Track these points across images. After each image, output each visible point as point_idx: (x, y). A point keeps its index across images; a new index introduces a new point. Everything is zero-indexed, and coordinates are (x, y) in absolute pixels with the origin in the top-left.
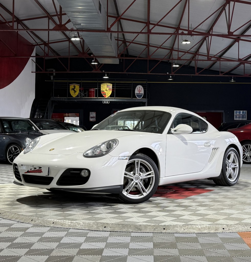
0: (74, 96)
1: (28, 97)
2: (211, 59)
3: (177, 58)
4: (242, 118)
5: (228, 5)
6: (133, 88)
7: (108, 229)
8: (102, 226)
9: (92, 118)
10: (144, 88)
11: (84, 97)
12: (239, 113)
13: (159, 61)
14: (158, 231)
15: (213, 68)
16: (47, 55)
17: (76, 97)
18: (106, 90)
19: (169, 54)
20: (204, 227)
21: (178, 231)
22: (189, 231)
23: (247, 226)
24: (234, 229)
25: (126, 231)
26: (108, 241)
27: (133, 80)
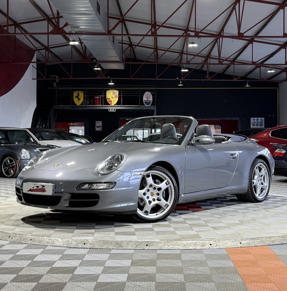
0: (78, 104)
1: (29, 106)
2: (223, 63)
3: (186, 62)
4: (260, 126)
5: (238, 3)
6: (141, 95)
7: (88, 246)
8: (82, 243)
9: (98, 127)
10: (153, 95)
11: (89, 105)
12: (257, 120)
13: (168, 65)
14: (140, 247)
15: (228, 72)
16: (47, 61)
17: (80, 105)
18: (112, 97)
19: (180, 57)
20: (190, 243)
21: (161, 247)
22: (173, 247)
23: (237, 242)
24: (222, 244)
25: (106, 248)
26: (84, 259)
27: (141, 86)
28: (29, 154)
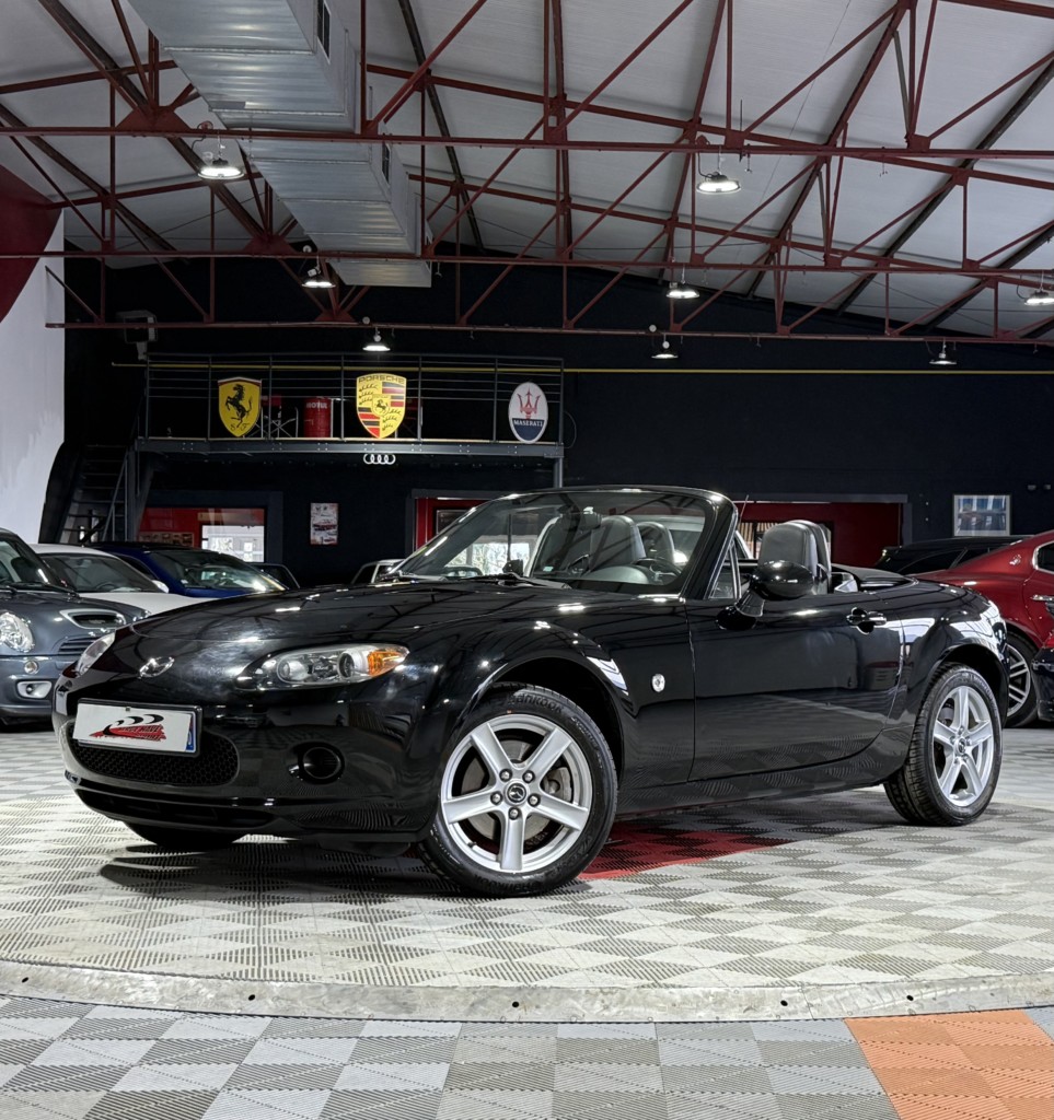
0: (238, 432)
1: (31, 437)
2: (840, 263)
3: (688, 261)
4: (992, 529)
5: (908, 12)
6: (499, 395)
7: (267, 1007)
8: (241, 993)
9: (320, 528)
10: (548, 397)
11: (282, 435)
12: (978, 505)
13: (616, 274)
14: (486, 1013)
15: (860, 306)
16: (108, 247)
17: (247, 435)
18: (379, 406)
19: (661, 243)
20: (697, 997)
21: (575, 1012)
22: (626, 1013)
23: (894, 993)
24: (830, 1003)
25: (344, 1016)
26: (248, 1060)
27: (500, 360)
28: (28, 632)
